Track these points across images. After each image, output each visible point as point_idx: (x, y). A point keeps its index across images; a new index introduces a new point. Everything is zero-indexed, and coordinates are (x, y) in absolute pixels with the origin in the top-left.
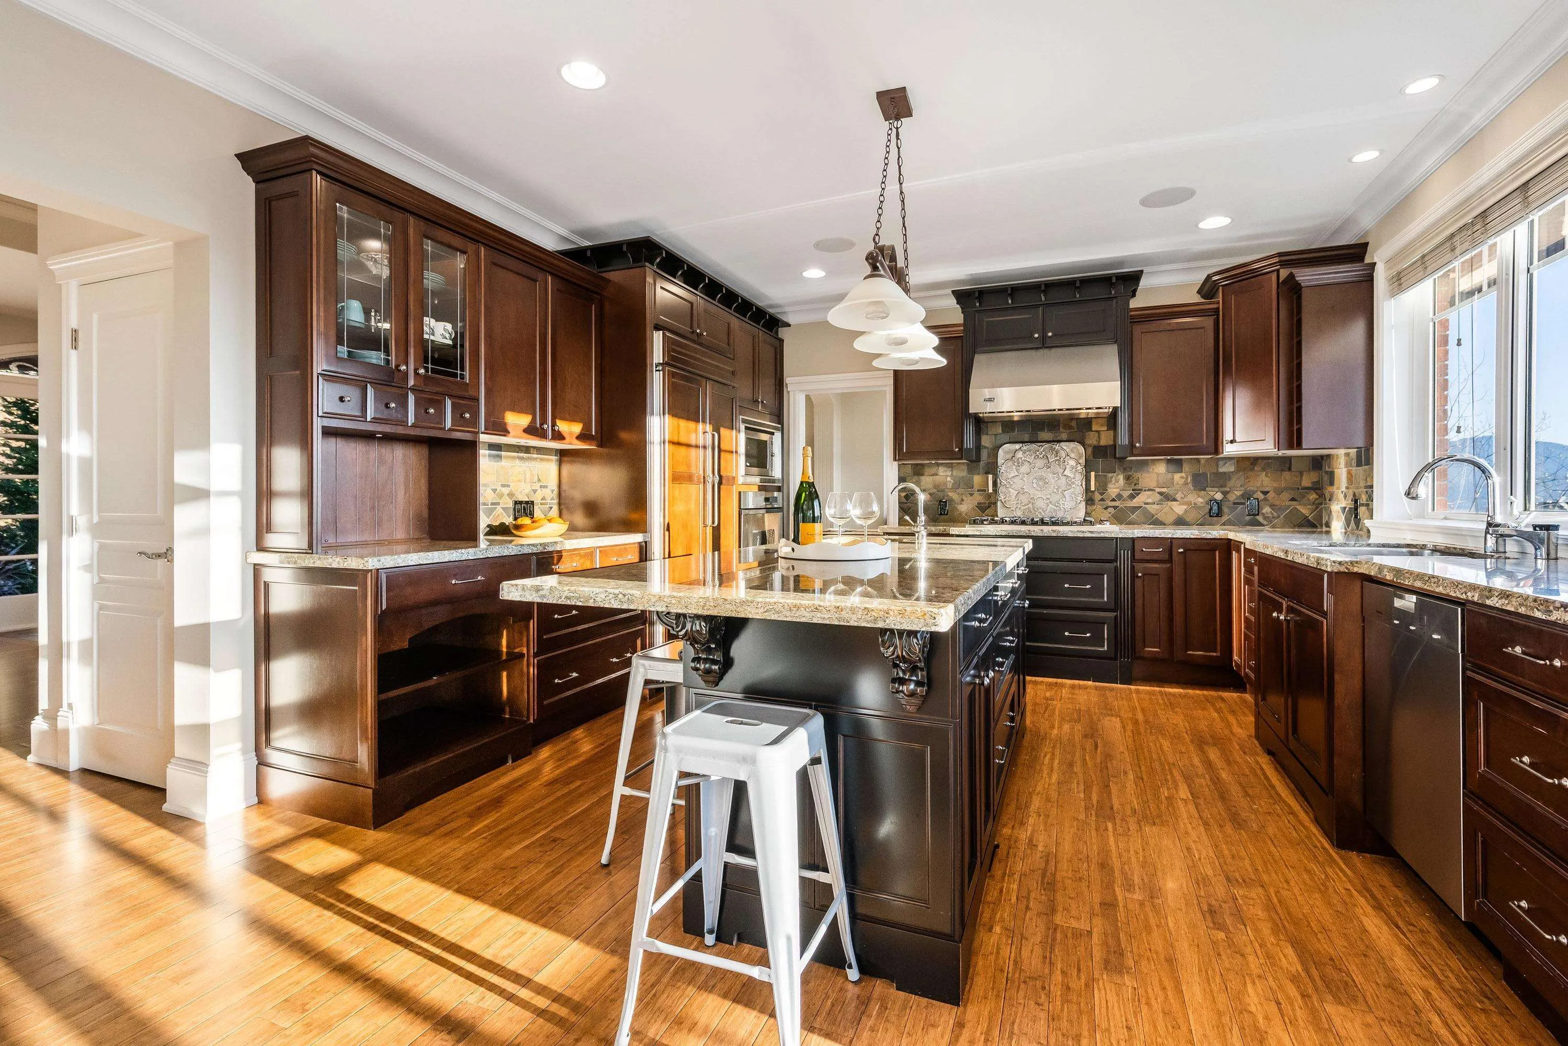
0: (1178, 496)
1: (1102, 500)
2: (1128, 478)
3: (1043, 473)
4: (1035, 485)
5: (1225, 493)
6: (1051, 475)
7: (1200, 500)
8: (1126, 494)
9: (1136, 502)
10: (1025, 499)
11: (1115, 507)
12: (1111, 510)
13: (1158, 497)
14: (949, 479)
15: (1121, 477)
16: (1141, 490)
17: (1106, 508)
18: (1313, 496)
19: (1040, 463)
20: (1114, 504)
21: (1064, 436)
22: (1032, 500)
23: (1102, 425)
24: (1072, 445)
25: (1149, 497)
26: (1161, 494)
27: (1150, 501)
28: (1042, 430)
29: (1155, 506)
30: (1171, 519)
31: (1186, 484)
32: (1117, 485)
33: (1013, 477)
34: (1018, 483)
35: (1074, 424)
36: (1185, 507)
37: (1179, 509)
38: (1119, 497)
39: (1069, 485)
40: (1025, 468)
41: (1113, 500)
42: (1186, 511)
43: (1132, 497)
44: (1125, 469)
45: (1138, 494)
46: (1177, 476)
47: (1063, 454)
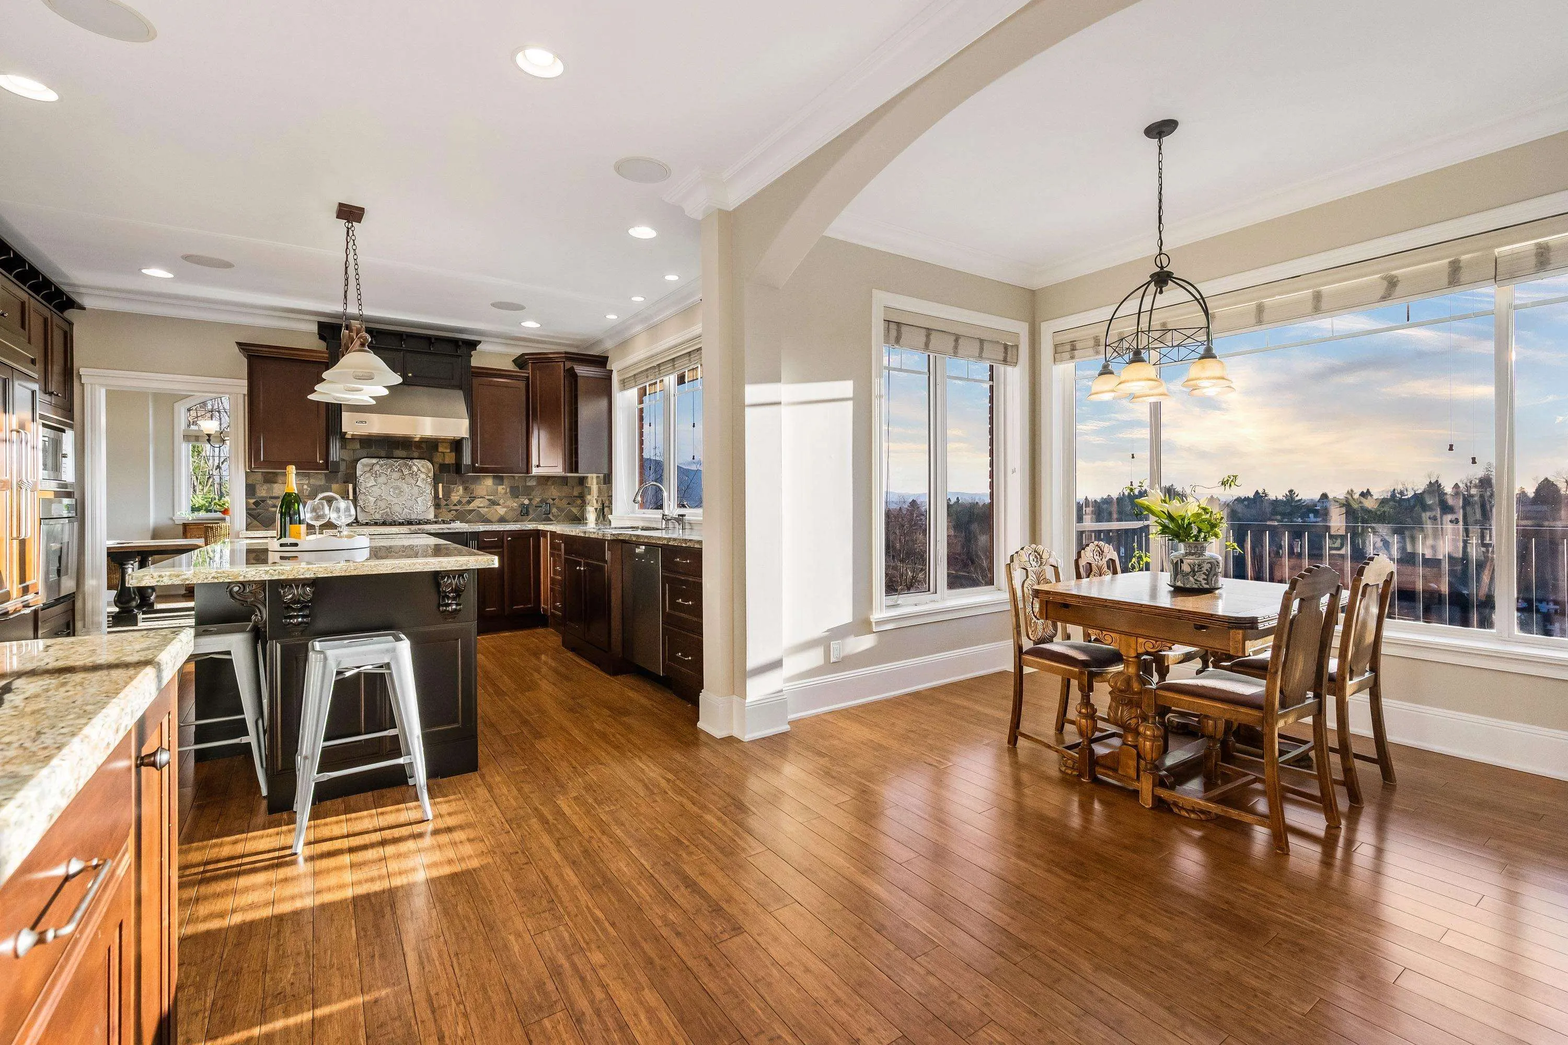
0: (501, 502)
1: (447, 505)
2: (465, 489)
3: (399, 483)
4: (391, 493)
5: (530, 500)
6: (405, 486)
7: (515, 504)
8: (465, 500)
9: (472, 506)
10: (382, 504)
11: (456, 510)
12: (453, 512)
13: (487, 503)
14: (305, 487)
15: (461, 488)
16: (474, 497)
17: (450, 511)
18: (579, 502)
19: (396, 475)
20: (455, 508)
21: (416, 454)
22: (389, 506)
23: (446, 448)
24: (423, 462)
25: (481, 502)
26: (489, 500)
27: (482, 505)
28: (398, 448)
29: (486, 510)
30: (496, 518)
31: (506, 493)
32: (458, 494)
33: (372, 486)
34: (376, 491)
35: (424, 445)
36: (505, 509)
37: (501, 511)
38: (460, 502)
39: (421, 494)
40: (382, 479)
41: (455, 505)
42: (506, 512)
43: (469, 502)
44: (463, 482)
45: (473, 501)
46: (500, 488)
47: (415, 469)
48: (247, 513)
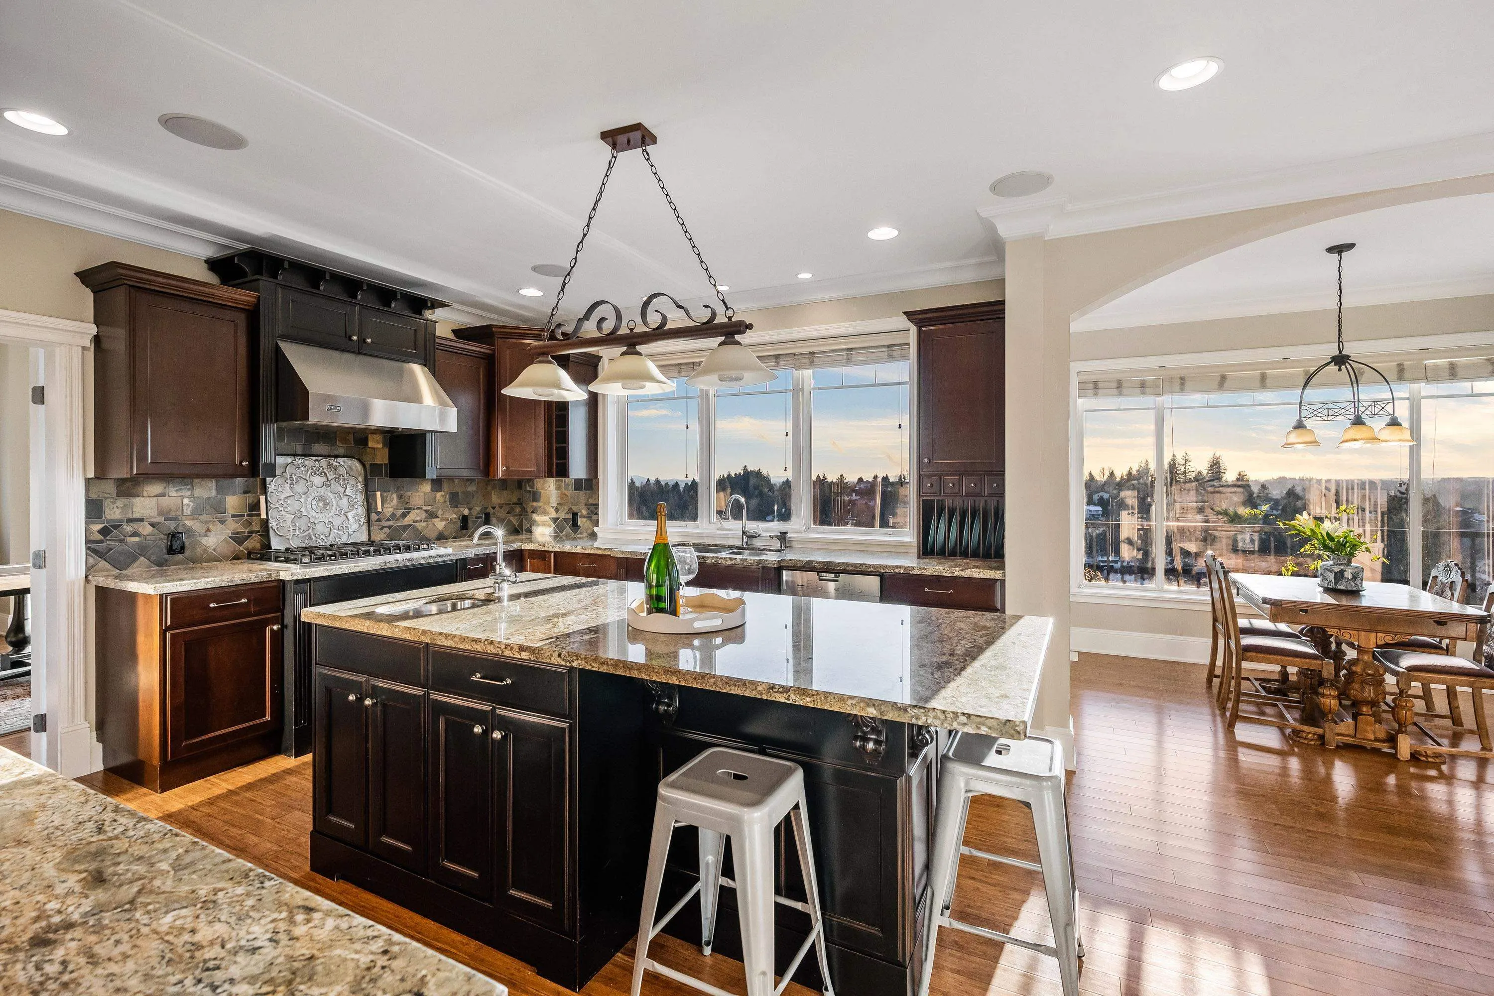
0: (440, 513)
1: (379, 520)
2: (400, 497)
3: (322, 491)
4: (314, 507)
5: (470, 509)
6: (332, 496)
7: (455, 516)
8: (399, 513)
9: (407, 521)
10: (302, 524)
11: (390, 527)
12: (386, 530)
13: (424, 515)
14: (186, 501)
15: (395, 496)
16: (411, 508)
17: (381, 529)
18: (518, 510)
19: (318, 480)
20: (389, 523)
21: (341, 451)
22: (311, 525)
23: (378, 442)
24: (349, 461)
25: (418, 515)
26: (426, 511)
27: (418, 519)
28: (318, 442)
29: (423, 524)
30: (433, 535)
31: (445, 502)
32: (392, 504)
33: (287, 498)
34: (294, 505)
35: (351, 438)
36: (444, 523)
37: (440, 525)
38: (393, 515)
39: (352, 506)
40: (300, 488)
41: (388, 520)
42: (445, 527)
43: (404, 515)
44: (398, 488)
45: (408, 513)
46: (439, 495)
47: (342, 471)
48: (88, 548)
